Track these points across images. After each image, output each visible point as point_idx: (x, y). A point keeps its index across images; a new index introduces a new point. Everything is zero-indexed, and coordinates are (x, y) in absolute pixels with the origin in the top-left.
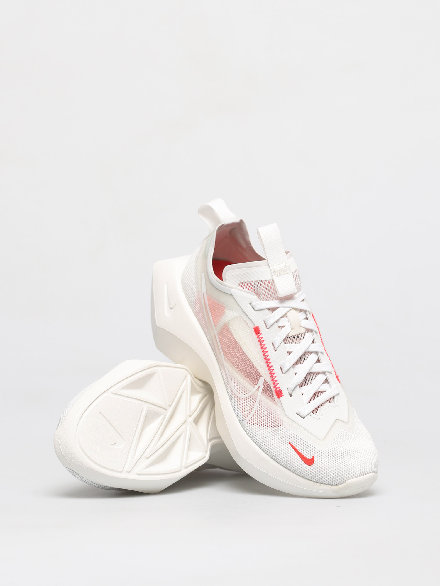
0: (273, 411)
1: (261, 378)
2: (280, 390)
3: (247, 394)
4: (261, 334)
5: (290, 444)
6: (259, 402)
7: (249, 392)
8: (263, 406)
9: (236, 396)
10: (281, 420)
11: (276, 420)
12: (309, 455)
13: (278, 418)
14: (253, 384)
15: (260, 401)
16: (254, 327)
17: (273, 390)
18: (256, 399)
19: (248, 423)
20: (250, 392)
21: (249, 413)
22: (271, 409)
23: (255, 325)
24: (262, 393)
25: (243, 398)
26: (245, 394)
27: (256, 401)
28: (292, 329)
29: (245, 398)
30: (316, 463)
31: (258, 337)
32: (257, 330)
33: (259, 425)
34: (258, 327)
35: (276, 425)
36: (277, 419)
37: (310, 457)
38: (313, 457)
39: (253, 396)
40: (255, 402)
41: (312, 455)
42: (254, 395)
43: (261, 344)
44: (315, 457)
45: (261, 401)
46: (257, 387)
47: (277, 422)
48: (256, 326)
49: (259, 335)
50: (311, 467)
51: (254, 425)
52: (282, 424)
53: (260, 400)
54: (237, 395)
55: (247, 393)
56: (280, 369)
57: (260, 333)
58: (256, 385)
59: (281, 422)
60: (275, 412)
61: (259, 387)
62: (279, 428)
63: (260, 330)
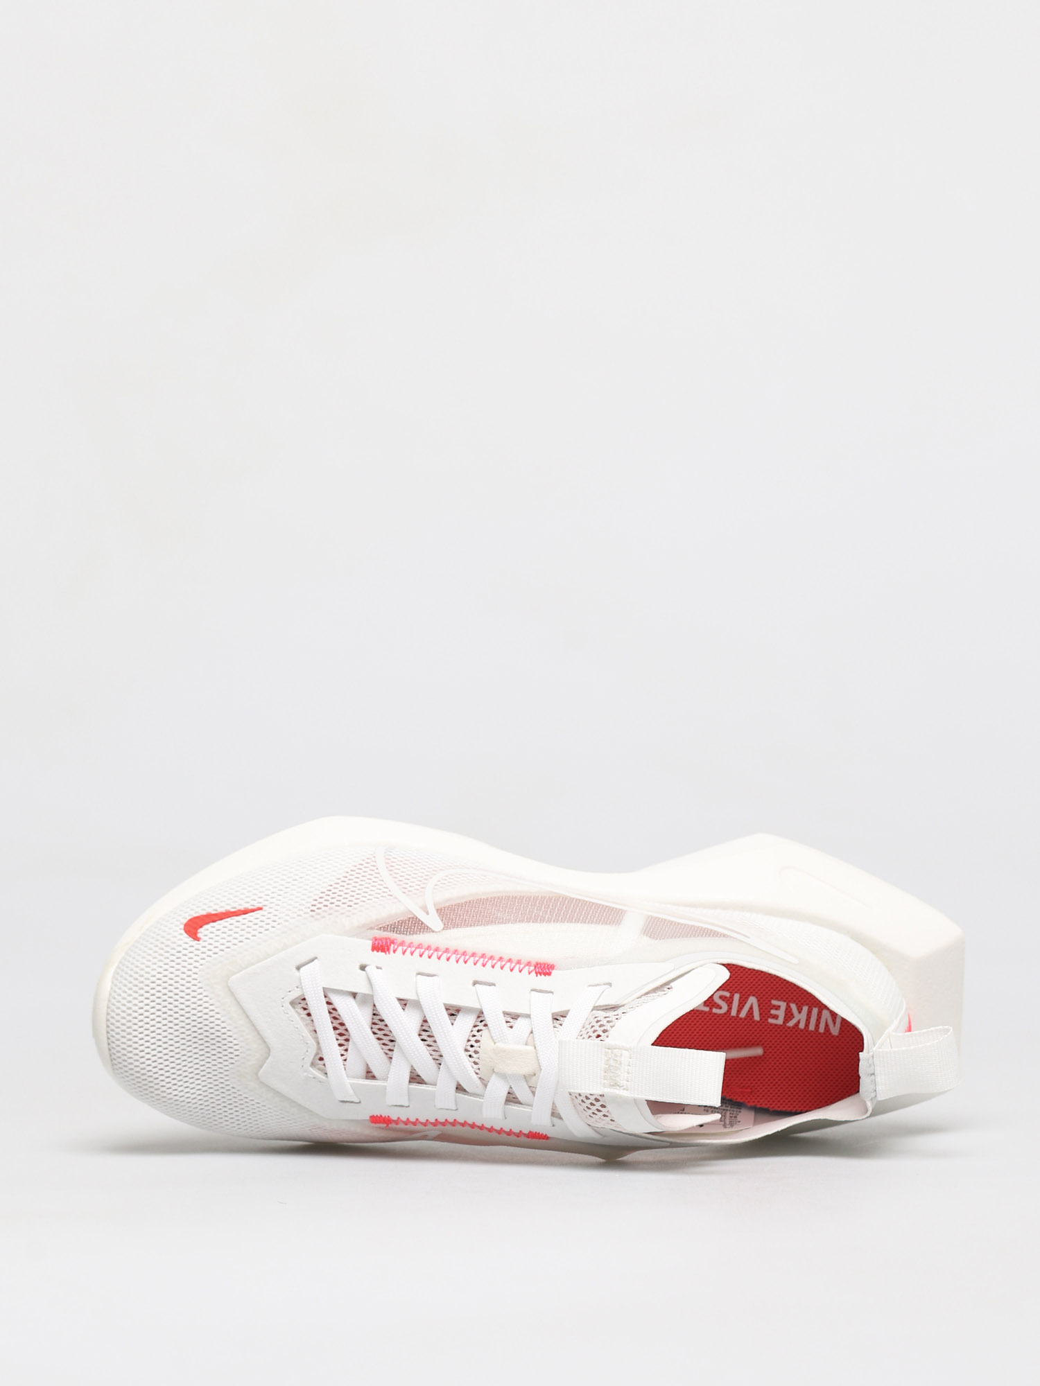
0: (354, 914)
1: (443, 926)
2: (388, 950)
4: (530, 973)
5: (260, 909)
6: (396, 898)
8: (381, 900)
10: (323, 917)
11: (331, 909)
12: (206, 933)
13: (331, 914)
14: (442, 906)
15: (396, 900)
16: (555, 967)
17: (399, 938)
18: (409, 896)
20: (433, 893)
22: (361, 911)
23: (557, 970)
24: (410, 912)
27: (405, 893)
30: (181, 937)
31: (528, 964)
32: (544, 969)
34: (550, 975)
35: (319, 903)
36: (330, 912)
37: (203, 932)
38: (198, 939)
40: (405, 891)
41: (204, 938)
42: (419, 897)
44: (196, 942)
45: (395, 903)
46: (433, 911)
47: (324, 908)
48: (554, 973)
49: (532, 968)
50: (182, 924)
52: (312, 916)
53: (400, 902)
56: (430, 973)
57: (533, 973)
58: (437, 910)
59: (319, 914)
60: (349, 916)
61: (428, 913)
62: (309, 905)
63: (543, 976)
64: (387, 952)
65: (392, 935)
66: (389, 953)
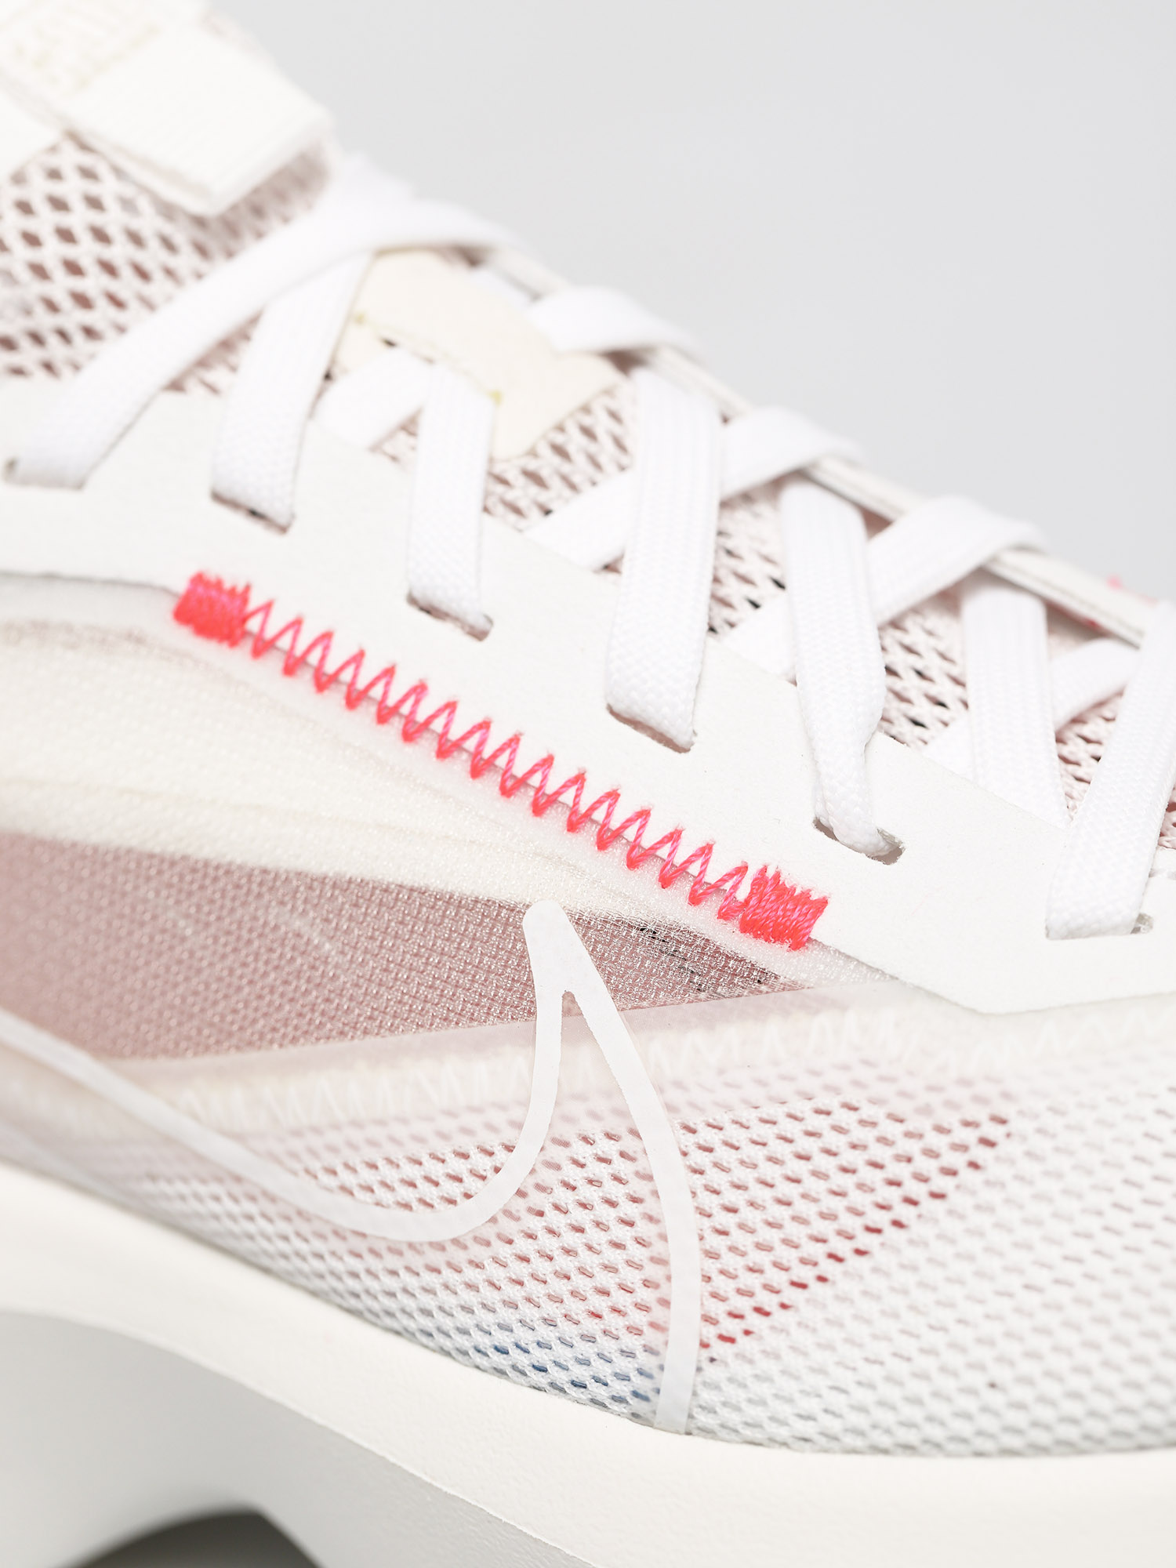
0: (844, 1068)
1: (528, 926)
2: (760, 880)
3: (509, 1149)
4: (267, 608)
6: (671, 1108)
7: (516, 1113)
8: (729, 1108)
9: (441, 1247)
10: (965, 1082)
11: (926, 1110)
13: (931, 1088)
15: (675, 1096)
16: (169, 605)
17: (703, 921)
18: (622, 1113)
19: (719, 1349)
20: (525, 1104)
21: (653, 1272)
22: (815, 1073)
23: (165, 590)
24: (633, 1027)
25: (507, 1213)
26: (501, 1155)
27: (635, 1133)
28: (497, 397)
29: (521, 1193)
31: (262, 647)
32: (212, 612)
33: (822, 1279)
34: (199, 580)
35: (963, 1148)
36: (935, 1099)
39: (577, 1109)
40: (629, 1144)
42: (581, 1097)
43: (323, 682)
45: (679, 1085)
47: (951, 1119)
48: (180, 585)
49: (253, 625)
51: (779, 1316)
52: (1006, 1096)
53: (661, 1090)
54: (444, 1235)
55: (509, 1135)
56: (627, 730)
57: (255, 601)
58: (531, 1013)
59: (979, 1100)
60: (867, 1063)
61: (568, 997)
62: (1005, 1147)
63: (227, 585)
64: (770, 873)
65: (730, 938)
66: (764, 870)
